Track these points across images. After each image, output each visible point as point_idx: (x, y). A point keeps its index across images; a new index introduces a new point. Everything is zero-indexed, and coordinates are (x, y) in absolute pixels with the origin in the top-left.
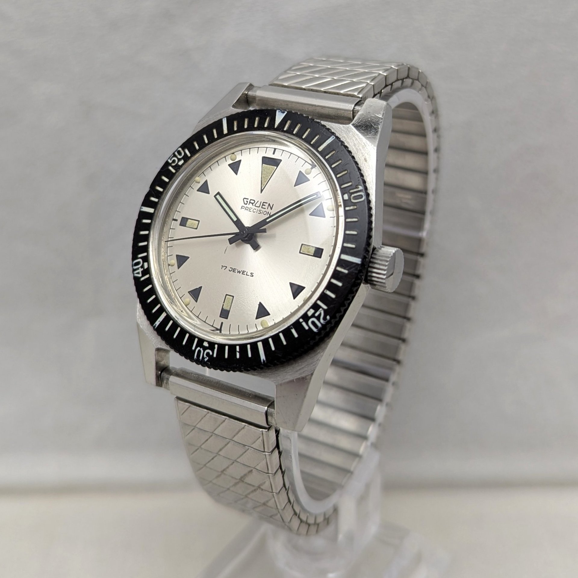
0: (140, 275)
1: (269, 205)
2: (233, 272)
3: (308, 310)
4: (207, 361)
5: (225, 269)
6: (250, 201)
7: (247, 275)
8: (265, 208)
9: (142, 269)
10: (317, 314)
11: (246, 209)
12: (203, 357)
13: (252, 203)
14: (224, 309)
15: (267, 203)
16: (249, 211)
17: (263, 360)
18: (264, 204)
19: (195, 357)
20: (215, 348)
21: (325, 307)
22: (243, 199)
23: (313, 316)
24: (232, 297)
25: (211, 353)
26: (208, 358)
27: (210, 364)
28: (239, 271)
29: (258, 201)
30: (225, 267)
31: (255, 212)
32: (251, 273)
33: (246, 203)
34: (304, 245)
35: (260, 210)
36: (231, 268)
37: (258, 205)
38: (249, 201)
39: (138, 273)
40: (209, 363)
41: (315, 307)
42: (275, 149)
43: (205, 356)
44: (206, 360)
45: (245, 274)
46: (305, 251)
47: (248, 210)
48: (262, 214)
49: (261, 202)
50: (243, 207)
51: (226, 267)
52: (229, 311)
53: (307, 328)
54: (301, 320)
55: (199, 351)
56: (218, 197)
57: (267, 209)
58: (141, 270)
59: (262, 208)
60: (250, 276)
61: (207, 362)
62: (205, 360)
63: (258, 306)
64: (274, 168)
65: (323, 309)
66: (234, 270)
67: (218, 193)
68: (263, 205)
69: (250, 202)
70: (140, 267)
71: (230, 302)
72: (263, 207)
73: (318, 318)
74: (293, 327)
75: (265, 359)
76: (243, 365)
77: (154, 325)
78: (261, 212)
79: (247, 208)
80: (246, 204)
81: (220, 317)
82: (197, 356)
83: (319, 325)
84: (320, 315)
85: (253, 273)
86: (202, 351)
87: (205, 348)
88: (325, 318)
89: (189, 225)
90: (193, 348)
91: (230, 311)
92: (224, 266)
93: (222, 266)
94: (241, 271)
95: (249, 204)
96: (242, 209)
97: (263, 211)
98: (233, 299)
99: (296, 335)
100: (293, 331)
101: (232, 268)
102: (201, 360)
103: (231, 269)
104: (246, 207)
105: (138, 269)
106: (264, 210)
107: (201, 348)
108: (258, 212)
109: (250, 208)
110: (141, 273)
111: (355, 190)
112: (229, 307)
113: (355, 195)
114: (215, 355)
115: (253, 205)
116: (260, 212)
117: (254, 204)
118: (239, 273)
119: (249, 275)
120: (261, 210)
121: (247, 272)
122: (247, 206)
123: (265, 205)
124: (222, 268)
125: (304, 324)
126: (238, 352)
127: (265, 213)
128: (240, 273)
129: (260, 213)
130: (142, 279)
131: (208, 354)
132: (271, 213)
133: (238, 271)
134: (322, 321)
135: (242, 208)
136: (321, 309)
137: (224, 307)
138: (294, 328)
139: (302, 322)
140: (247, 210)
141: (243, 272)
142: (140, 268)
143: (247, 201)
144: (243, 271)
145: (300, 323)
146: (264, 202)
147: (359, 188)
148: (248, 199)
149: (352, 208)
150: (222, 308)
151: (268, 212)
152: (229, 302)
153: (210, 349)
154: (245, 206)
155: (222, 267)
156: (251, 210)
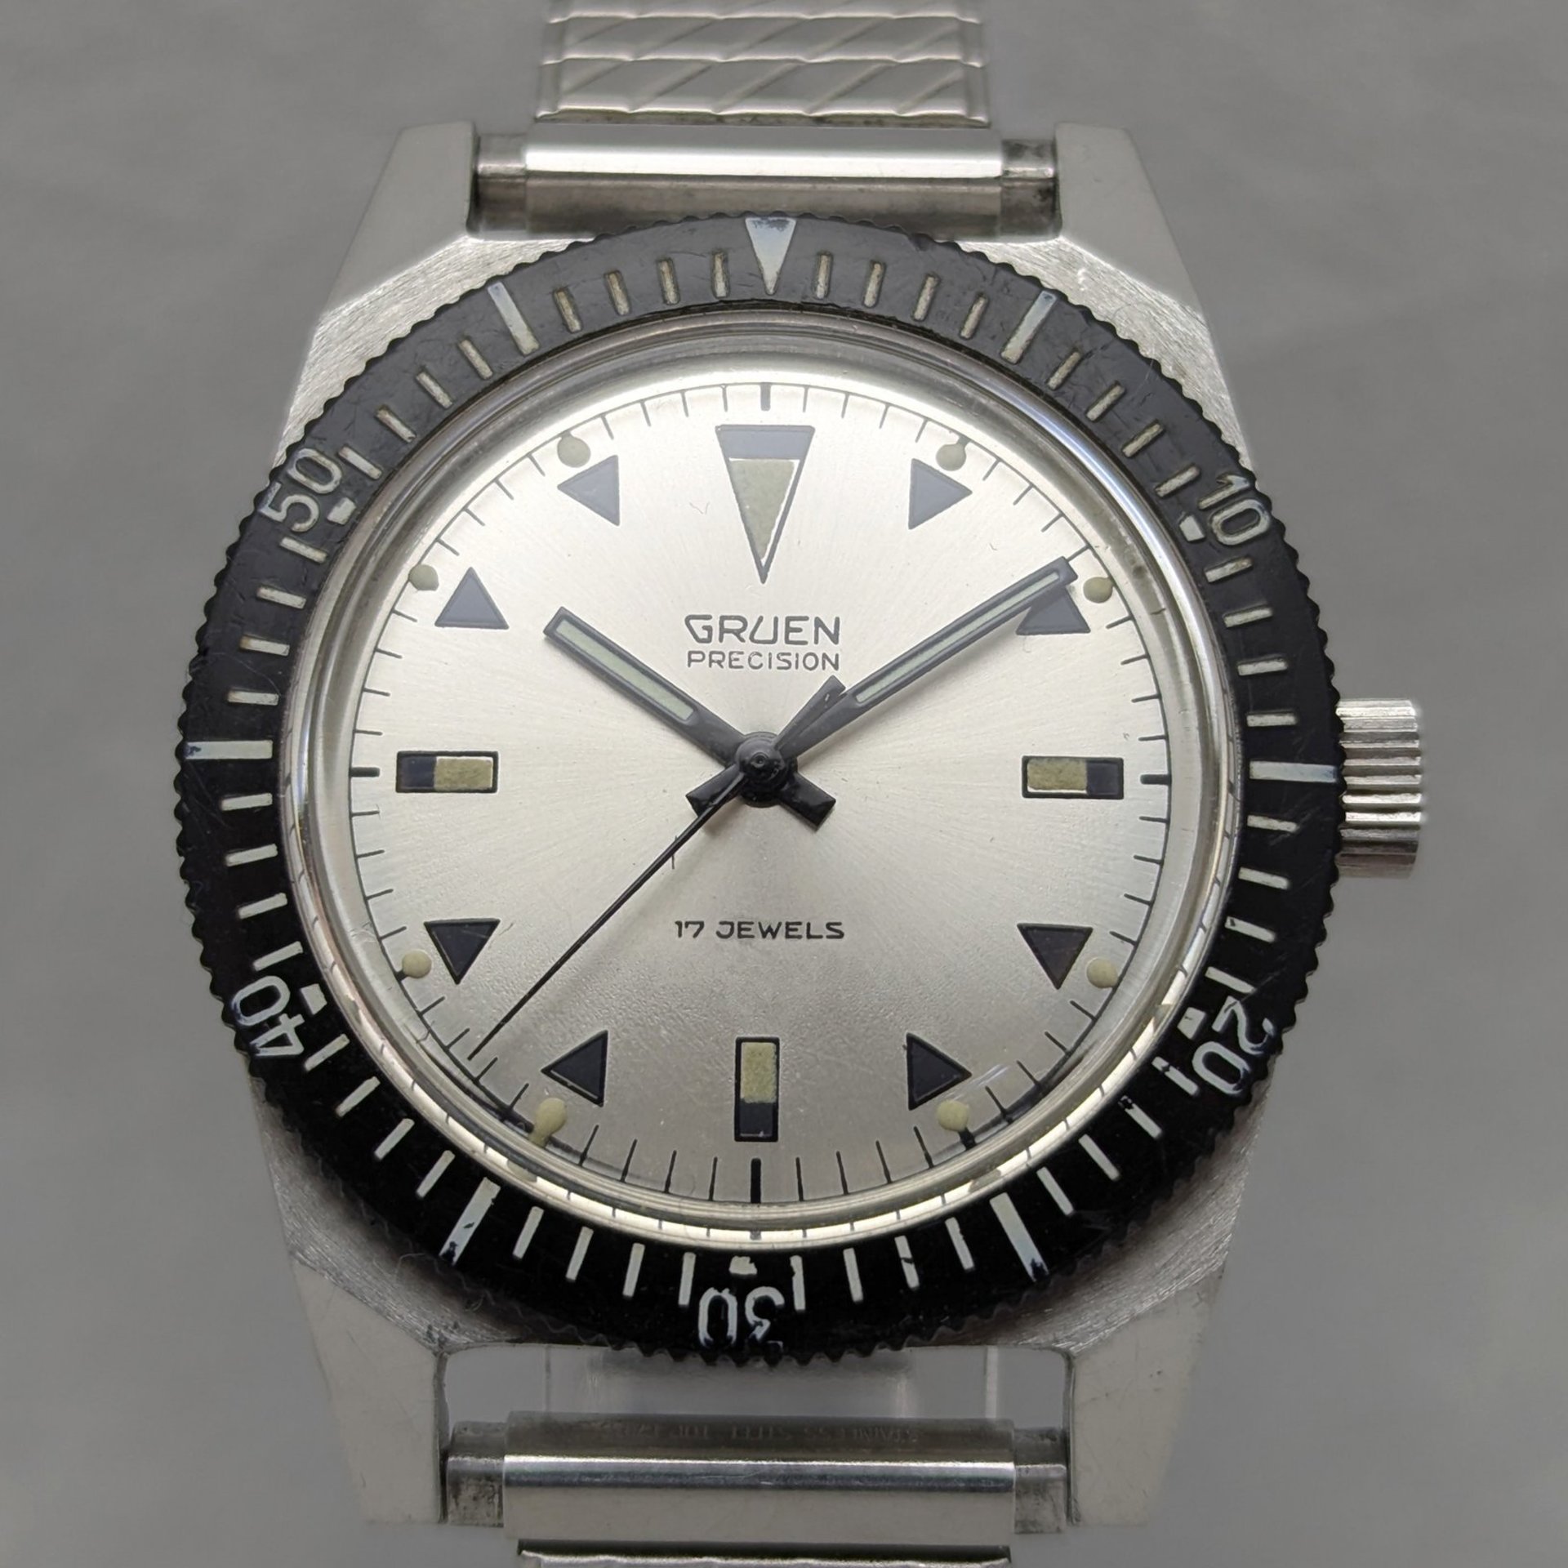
0: (296, 1048)
1: (819, 623)
2: (740, 936)
3: (1180, 1014)
4: (769, 1335)
5: (696, 935)
6: (721, 624)
7: (809, 936)
8: (804, 643)
9: (299, 1020)
10: (1218, 1025)
11: (711, 661)
12: (744, 1326)
13: (737, 633)
14: (749, 1101)
15: (806, 619)
16: (731, 666)
17: (1034, 1265)
18: (793, 624)
19: (703, 1333)
20: (791, 1273)
21: (1246, 988)
22: (684, 623)
23: (1206, 1033)
24: (772, 1045)
25: (778, 1299)
26: (767, 1324)
27: (784, 1345)
28: (770, 929)
29: (761, 619)
30: (698, 926)
31: (761, 665)
32: (829, 926)
33: (704, 635)
34: (1032, 761)
35: (783, 654)
36: (722, 923)
37: (765, 632)
38: (714, 623)
39: (282, 1041)
40: (780, 1343)
41: (1204, 995)
42: (766, 388)
43: (751, 1317)
44: (759, 1333)
45: (800, 937)
46: (1047, 784)
47: (726, 663)
48: (797, 667)
49: (776, 620)
50: (694, 657)
51: (702, 924)
52: (775, 1108)
53: (1191, 1088)
54: (1159, 1063)
55: (718, 1307)
56: (564, 629)
57: (816, 641)
58: (288, 1026)
59: (788, 641)
60: (829, 937)
61: (771, 1342)
62: (754, 1336)
63: (904, 1054)
64: (791, 466)
65: (1238, 995)
66: (740, 929)
67: (563, 616)
68: (789, 630)
69: (723, 631)
70: (284, 1011)
71: (771, 1067)
72: (793, 636)
73: (1228, 1038)
74: (1130, 1101)
75: (1039, 1259)
76: (946, 1308)
77: (446, 1247)
78: (792, 659)
79: (715, 657)
80: (708, 640)
81: (738, 1138)
82: (710, 1330)
83: (1240, 1064)
84: (1233, 1021)
85: (839, 924)
86: (732, 1302)
87: (742, 1287)
88: (1255, 1034)
89: (446, 780)
90: (684, 1299)
91: (780, 1101)
92: (687, 924)
93: (679, 924)
94: (780, 924)
95: (721, 640)
96: (693, 664)
97: (797, 655)
98: (777, 1053)
99: (1153, 1129)
100: (1137, 1114)
101: (732, 924)
102: (734, 1338)
103: (726, 930)
104: (712, 653)
105: (273, 1022)
106: (802, 650)
107: (720, 1291)
108: (776, 663)
109: (731, 653)
110: (293, 1037)
111: (1219, 496)
112: (772, 1088)
113: (1228, 513)
114: (800, 1303)
115: (742, 640)
116: (784, 660)
117: (745, 635)
118: (769, 935)
119: (821, 937)
120: (789, 654)
121: (809, 925)
122: (715, 644)
123: (799, 630)
124: (680, 935)
125: (1175, 1075)
126: (907, 1261)
127: (811, 662)
128: (774, 935)
129: (786, 665)
130: (311, 1063)
131: (764, 1307)
132: (837, 656)
133: (765, 929)
134: (1246, 1045)
135: (690, 661)
136: (1230, 1000)
137: (742, 1096)
138: (1134, 1101)
139: (1166, 1069)
140: (719, 662)
141: (788, 929)
142: (283, 1018)
143: (709, 629)
144: (788, 924)
145: (1161, 1076)
146: (789, 620)
147: (1230, 483)
148: (708, 617)
149: (1229, 569)
150: (738, 1100)
151: (825, 656)
152: (766, 1070)
153: (767, 1285)
154: (706, 648)
155: (677, 927)
156: (737, 660)
